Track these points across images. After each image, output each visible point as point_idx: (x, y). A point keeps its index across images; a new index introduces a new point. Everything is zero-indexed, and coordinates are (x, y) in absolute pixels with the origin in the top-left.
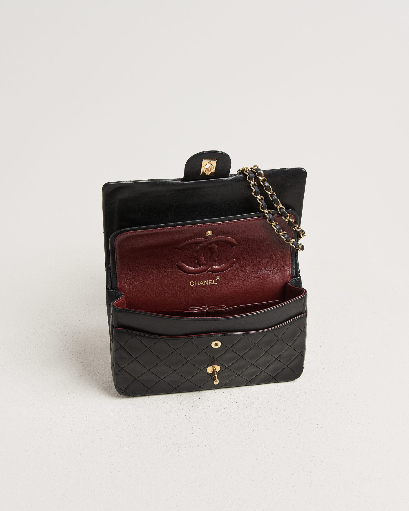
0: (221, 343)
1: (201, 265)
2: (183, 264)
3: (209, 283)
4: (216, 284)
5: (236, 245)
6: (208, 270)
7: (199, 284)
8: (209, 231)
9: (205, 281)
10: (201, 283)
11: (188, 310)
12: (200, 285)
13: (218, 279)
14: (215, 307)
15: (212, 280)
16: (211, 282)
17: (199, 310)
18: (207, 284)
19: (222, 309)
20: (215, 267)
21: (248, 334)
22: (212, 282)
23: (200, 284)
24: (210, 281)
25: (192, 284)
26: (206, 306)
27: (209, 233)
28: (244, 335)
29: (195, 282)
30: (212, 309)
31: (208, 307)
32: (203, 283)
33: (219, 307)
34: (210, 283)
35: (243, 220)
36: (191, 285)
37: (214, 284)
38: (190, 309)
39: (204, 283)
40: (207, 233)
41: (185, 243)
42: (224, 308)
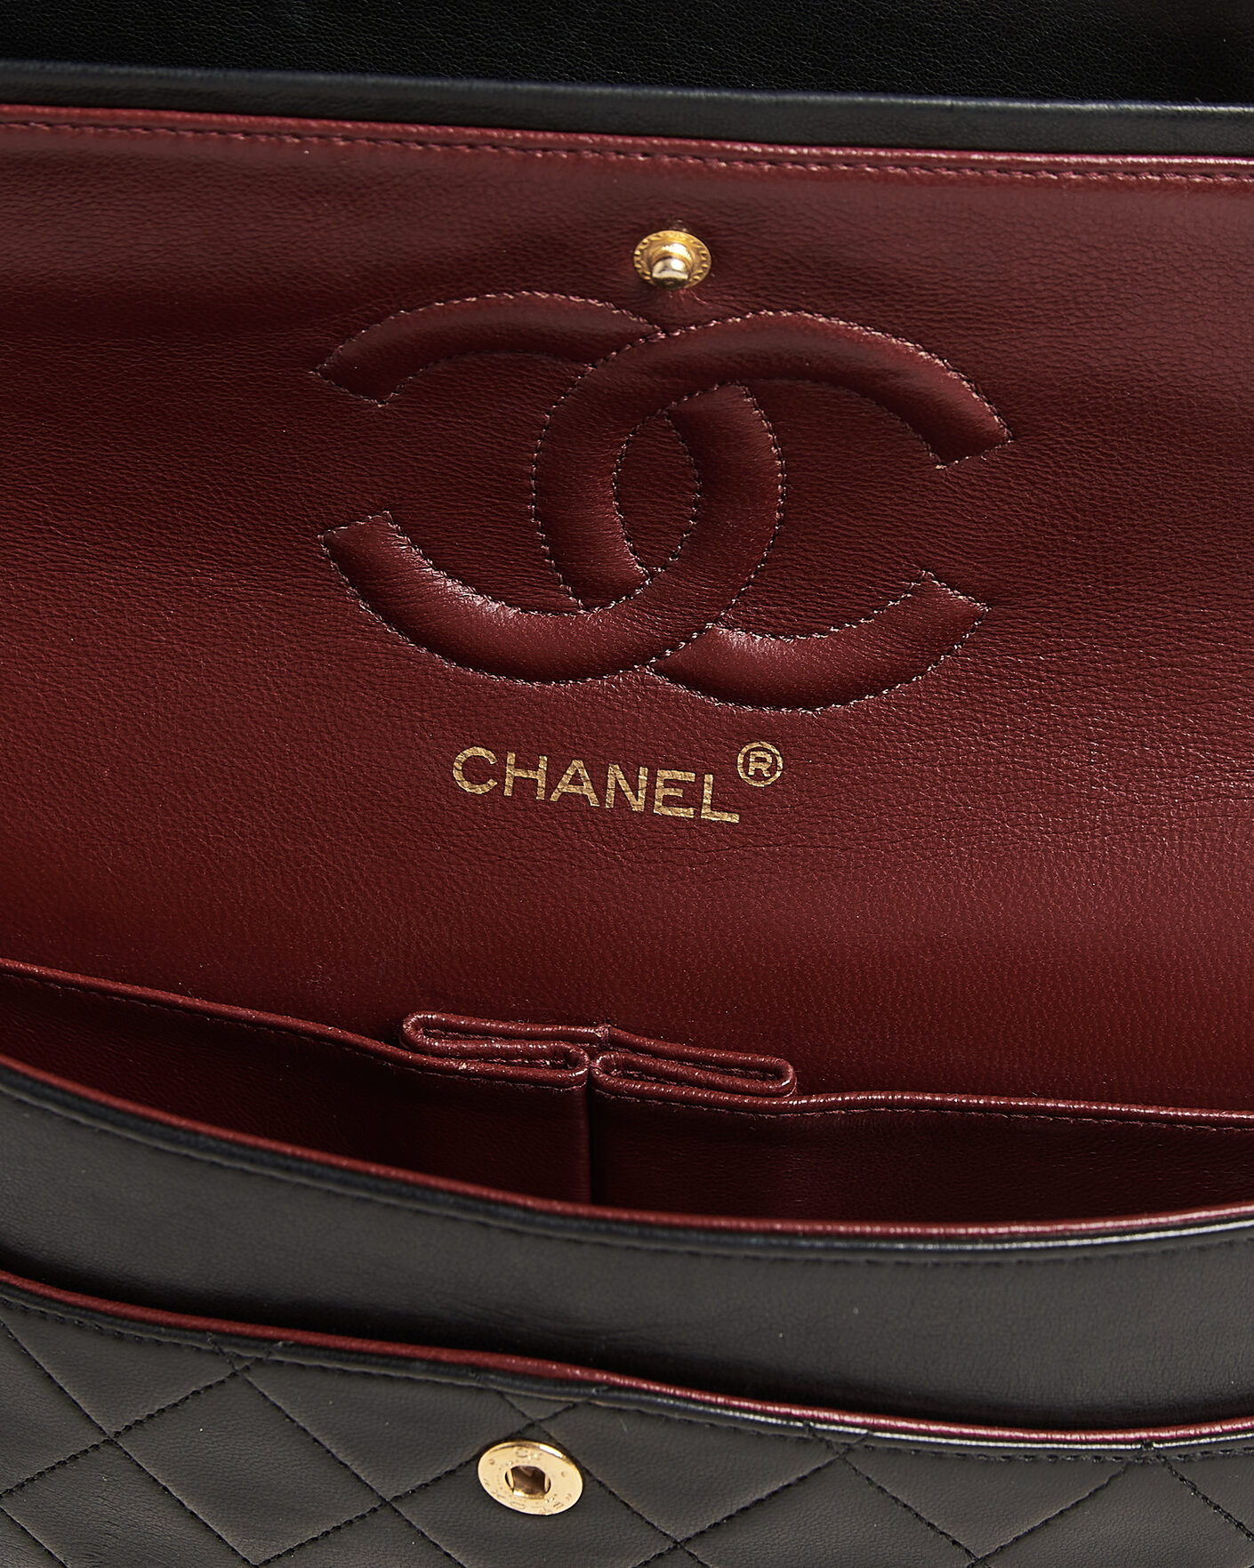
0: (584, 1473)
1: (595, 591)
2: (402, 544)
3: (660, 794)
4: (727, 818)
5: (990, 441)
6: (660, 656)
7: (548, 794)
8: (670, 234)
9: (615, 774)
10: (575, 781)
11: (397, 1037)
12: (555, 796)
13: (758, 775)
14: (681, 1059)
15: (691, 777)
16: (679, 793)
17: (508, 1056)
18: (638, 804)
19: (746, 1093)
20: (737, 638)
21: (895, 1451)
22: (692, 796)
23: (564, 786)
24: (668, 783)
25: (475, 770)
26: (600, 1032)
27: (666, 257)
28: (849, 1448)
29: (511, 758)
30: (646, 1072)
31: (613, 1043)
32: (587, 789)
33: (724, 1067)
34: (668, 801)
35: (1076, 168)
36: (466, 786)
37: (707, 814)
38: (425, 1025)
39: (600, 789)
40: (652, 243)
41: (403, 324)
42: (779, 1094)
